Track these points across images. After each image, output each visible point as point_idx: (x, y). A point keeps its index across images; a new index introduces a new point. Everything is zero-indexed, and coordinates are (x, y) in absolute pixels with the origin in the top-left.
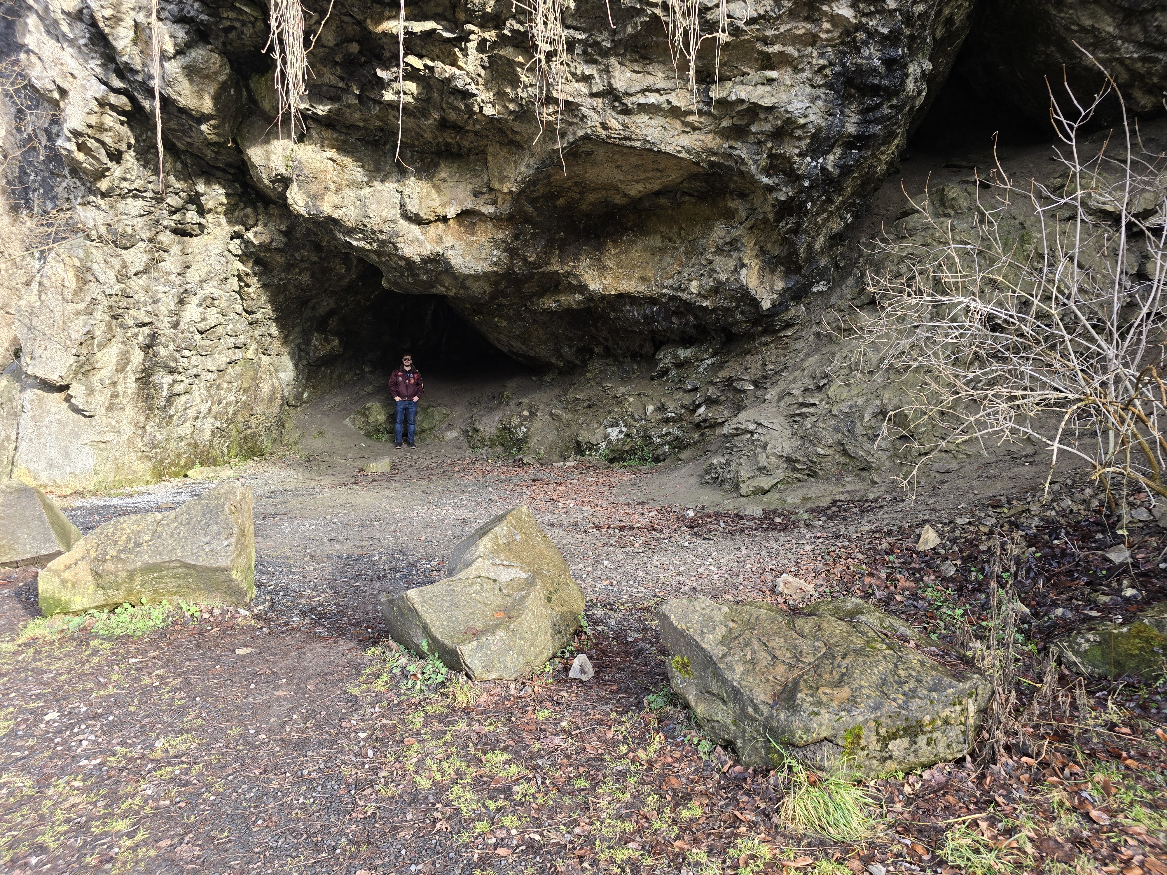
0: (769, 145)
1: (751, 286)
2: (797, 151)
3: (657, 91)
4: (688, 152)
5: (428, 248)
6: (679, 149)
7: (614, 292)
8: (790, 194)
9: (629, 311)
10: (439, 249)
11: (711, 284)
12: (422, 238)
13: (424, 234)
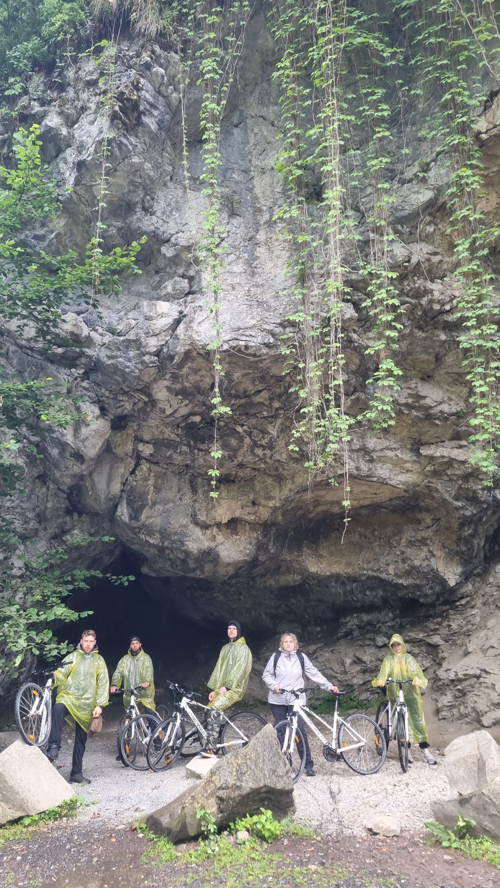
0: (460, 482)
1: (440, 570)
2: (480, 487)
3: (391, 449)
4: (404, 484)
5: (206, 544)
6: (398, 482)
7: (328, 574)
8: (475, 512)
9: (333, 587)
10: (213, 545)
11: (407, 567)
12: (202, 537)
13: (203, 534)
